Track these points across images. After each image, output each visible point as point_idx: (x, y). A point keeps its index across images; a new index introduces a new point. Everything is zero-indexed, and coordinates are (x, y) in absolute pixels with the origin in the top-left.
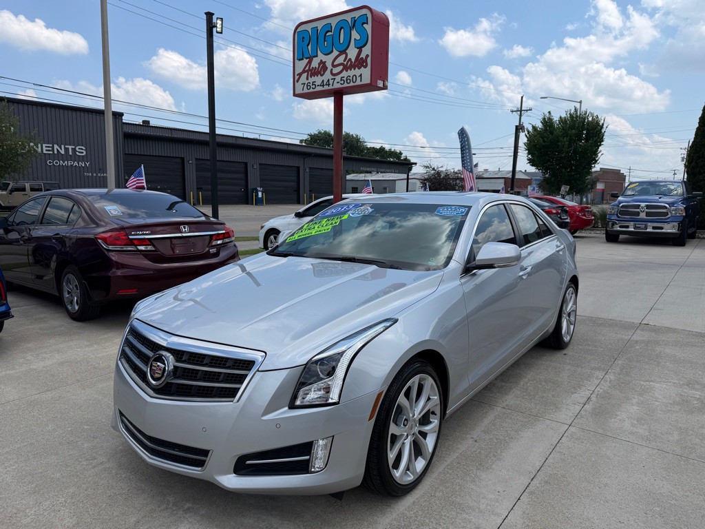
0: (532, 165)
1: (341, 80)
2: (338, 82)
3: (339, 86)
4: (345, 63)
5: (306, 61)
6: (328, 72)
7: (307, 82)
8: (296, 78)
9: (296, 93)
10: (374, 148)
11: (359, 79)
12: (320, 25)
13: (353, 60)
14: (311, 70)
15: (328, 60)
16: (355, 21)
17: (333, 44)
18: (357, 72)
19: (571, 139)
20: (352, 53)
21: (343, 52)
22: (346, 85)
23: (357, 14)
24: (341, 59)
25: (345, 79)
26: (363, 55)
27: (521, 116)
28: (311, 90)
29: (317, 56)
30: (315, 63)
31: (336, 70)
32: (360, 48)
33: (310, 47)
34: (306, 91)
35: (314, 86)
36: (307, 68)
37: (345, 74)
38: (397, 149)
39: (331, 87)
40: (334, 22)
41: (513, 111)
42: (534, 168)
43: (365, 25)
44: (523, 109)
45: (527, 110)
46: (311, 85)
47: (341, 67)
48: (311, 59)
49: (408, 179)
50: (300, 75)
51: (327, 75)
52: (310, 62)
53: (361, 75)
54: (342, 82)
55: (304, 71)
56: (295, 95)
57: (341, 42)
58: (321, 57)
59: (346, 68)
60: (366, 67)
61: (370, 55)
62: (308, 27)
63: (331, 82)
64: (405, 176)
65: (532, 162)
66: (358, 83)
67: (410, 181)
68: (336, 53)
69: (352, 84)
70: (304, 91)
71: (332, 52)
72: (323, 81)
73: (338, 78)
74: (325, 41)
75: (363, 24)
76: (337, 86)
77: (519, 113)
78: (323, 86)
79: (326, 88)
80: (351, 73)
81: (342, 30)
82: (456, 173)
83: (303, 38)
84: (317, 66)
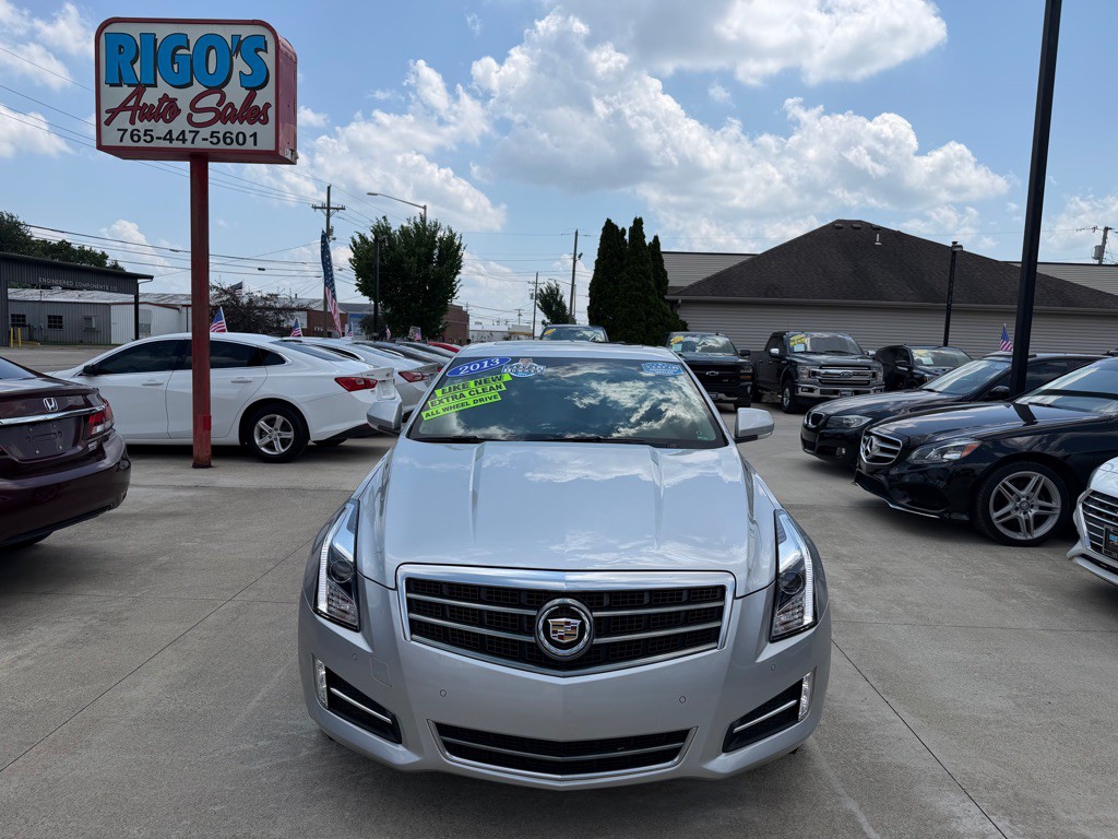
0: (365, 294)
1: (212, 136)
2: (204, 139)
3: (207, 145)
4: (221, 109)
5: (127, 91)
6: (182, 117)
7: (130, 128)
8: (105, 117)
9: (104, 143)
10: (45, 241)
11: (250, 141)
12: (162, 32)
13: (238, 107)
14: (141, 109)
15: (183, 98)
16: (240, 42)
17: (192, 72)
18: (247, 128)
19: (419, 260)
20: (236, 94)
21: (218, 89)
22: (222, 146)
23: (245, 32)
24: (212, 100)
25: (221, 136)
26: (259, 102)
27: (328, 216)
28: (142, 144)
29: (155, 85)
30: (151, 97)
31: (198, 118)
32: (253, 91)
33: (137, 66)
34: (128, 142)
35: (148, 138)
36: (132, 103)
37: (219, 127)
38: (97, 247)
39: (188, 145)
40: (194, 34)
41: (315, 208)
42: (367, 298)
43: (260, 53)
44: (331, 206)
45: (337, 209)
46: (142, 134)
47: (211, 115)
48: (140, 89)
49: (137, 303)
50: (114, 113)
51: (179, 125)
52: (139, 93)
53: (255, 135)
54: (215, 140)
55: (123, 107)
56: (100, 147)
57: (212, 70)
58: (163, 88)
59: (221, 117)
60: (265, 122)
61: (273, 103)
62: (135, 31)
63: (189, 136)
64: (131, 298)
65: (364, 289)
66: (249, 145)
67: (141, 307)
68: (198, 88)
69: (235, 146)
70: (124, 144)
71: (190, 84)
72: (170, 132)
73: (205, 132)
74: (173, 62)
75: (257, 50)
76: (200, 144)
77: (325, 211)
78: (171, 140)
79: (177, 144)
80: (235, 127)
81: (213, 52)
82: (266, 299)
83: (121, 47)
84: (156, 104)
